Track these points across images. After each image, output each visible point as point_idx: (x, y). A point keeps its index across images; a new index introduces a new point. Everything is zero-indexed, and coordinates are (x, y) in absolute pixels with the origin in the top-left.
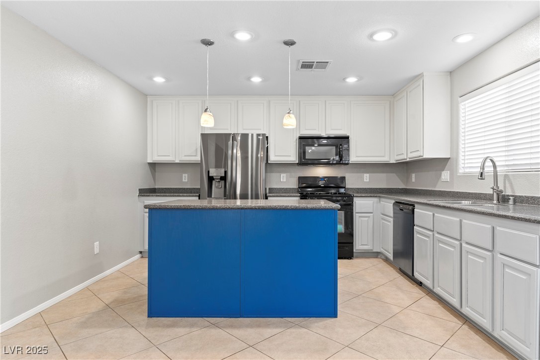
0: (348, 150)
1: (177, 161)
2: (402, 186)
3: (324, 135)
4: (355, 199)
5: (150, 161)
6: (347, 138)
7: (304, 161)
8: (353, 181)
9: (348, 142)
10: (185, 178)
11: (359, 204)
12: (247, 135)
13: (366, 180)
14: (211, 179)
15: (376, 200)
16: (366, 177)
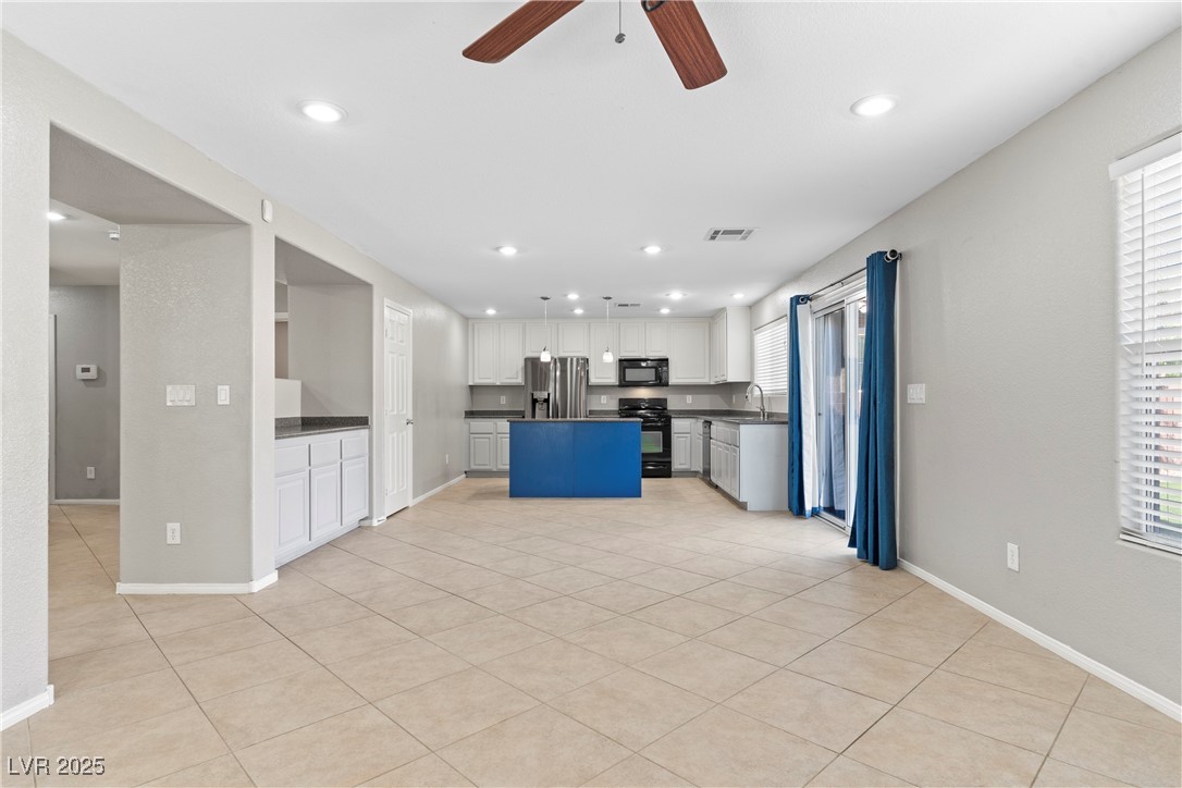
0: (668, 372)
1: (498, 384)
2: (726, 408)
3: (643, 357)
4: (673, 420)
5: (471, 384)
6: (667, 360)
7: (624, 383)
8: (674, 403)
9: (667, 365)
10: (503, 400)
11: (678, 425)
12: (566, 359)
13: (689, 402)
14: (534, 401)
15: (693, 420)
16: (689, 399)
